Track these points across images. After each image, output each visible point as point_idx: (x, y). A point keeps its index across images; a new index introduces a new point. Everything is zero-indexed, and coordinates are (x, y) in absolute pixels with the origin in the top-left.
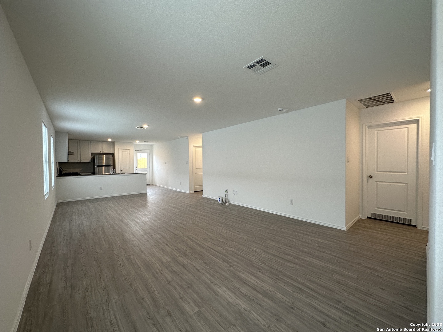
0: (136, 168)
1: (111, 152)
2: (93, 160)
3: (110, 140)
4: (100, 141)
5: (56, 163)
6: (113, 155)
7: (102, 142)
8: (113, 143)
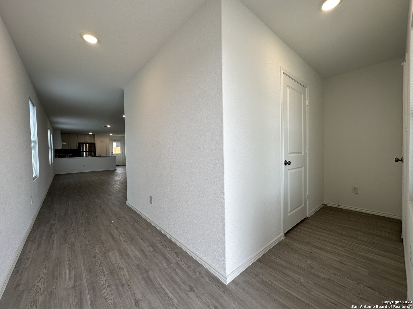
0: (112, 153)
1: (92, 142)
2: (79, 147)
3: (90, 133)
4: (84, 134)
5: (54, 149)
6: (94, 144)
7: (86, 134)
8: (93, 136)
